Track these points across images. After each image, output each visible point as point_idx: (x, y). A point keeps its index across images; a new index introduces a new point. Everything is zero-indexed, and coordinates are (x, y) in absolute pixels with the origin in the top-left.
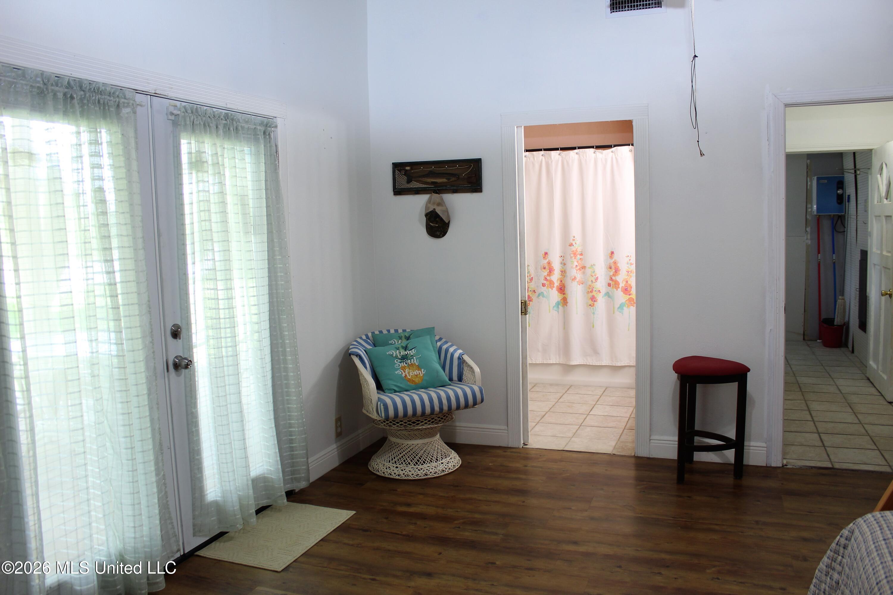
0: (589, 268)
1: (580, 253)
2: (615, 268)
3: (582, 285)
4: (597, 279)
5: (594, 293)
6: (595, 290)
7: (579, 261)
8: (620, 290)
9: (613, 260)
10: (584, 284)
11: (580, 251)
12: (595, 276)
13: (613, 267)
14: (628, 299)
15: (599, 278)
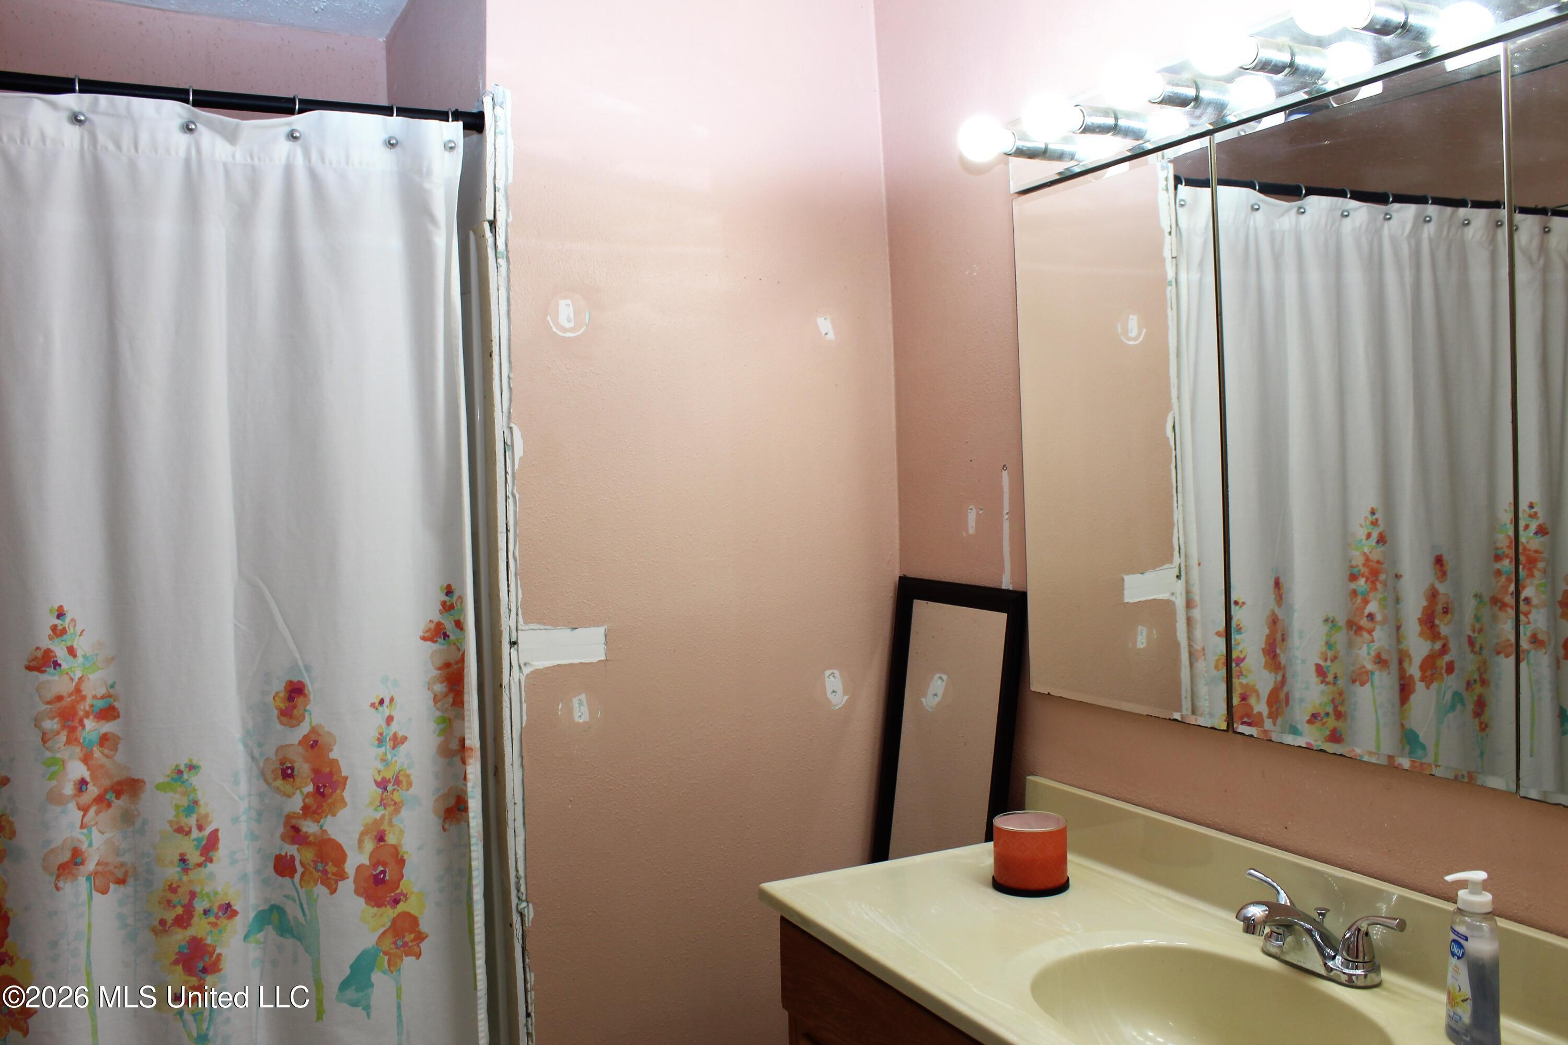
0: (160, 787)
1: (100, 704)
2: (317, 772)
3: (122, 888)
4: (210, 845)
5: (199, 927)
6: (206, 905)
7: (97, 754)
8: (347, 887)
9: (304, 729)
10: (131, 881)
11: (102, 691)
12: (200, 828)
13: (303, 768)
14: (388, 924)
15: (221, 835)
